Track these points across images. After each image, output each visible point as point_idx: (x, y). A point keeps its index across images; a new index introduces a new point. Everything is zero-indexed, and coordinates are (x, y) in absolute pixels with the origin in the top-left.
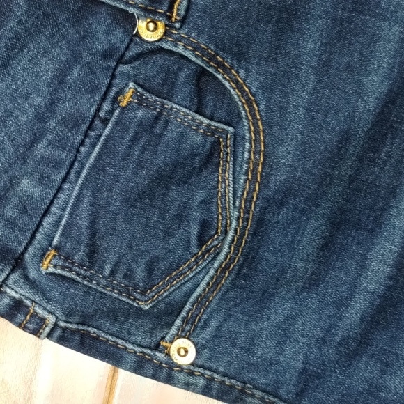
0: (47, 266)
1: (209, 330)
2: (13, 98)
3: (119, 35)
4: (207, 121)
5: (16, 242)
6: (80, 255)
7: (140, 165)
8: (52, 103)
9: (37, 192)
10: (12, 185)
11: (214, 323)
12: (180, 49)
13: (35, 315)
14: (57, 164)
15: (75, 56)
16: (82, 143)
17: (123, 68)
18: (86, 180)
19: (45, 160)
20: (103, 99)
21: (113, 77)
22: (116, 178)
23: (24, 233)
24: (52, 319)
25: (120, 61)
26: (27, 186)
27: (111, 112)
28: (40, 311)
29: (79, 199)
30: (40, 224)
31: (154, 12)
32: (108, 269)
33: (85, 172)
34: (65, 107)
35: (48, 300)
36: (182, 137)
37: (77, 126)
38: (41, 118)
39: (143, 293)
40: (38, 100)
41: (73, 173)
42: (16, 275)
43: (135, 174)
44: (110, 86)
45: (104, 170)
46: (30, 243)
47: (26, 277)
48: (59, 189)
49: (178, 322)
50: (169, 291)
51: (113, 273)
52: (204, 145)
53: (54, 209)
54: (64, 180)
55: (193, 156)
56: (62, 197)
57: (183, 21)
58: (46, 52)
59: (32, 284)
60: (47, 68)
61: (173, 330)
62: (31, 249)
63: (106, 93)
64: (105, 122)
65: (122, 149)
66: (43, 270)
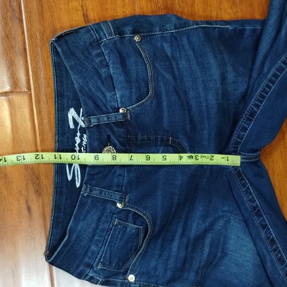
0: (99, 267)
1: (137, 271)
2: (87, 225)
3: (113, 207)
4: (136, 226)
5: (91, 262)
6: (107, 263)
7: (121, 239)
8: (97, 226)
9: (96, 249)
10: (89, 248)
11: (138, 270)
12: (128, 209)
13: (96, 279)
14: (100, 241)
15: (102, 214)
16: (106, 235)
17: (114, 216)
18: (108, 245)
19: (97, 240)
20: (110, 224)
21: (112, 218)
22: (115, 244)
23: (93, 260)
24: (101, 279)
25: (113, 214)
26: (93, 247)
27: (112, 227)
28: (98, 278)
29: (106, 250)
30: (97, 257)
31: (122, 201)
32: (114, 265)
33: (107, 243)
34: (101, 227)
35: (100, 275)
36: (130, 231)
37: (104, 231)
38: (95, 230)
39: (121, 268)
40: (93, 225)
41: (104, 244)
42: (92, 270)
43: (120, 242)
44: (111, 220)
45: (112, 242)
46: (94, 262)
47: (93, 270)
48: (101, 247)
49: (129, 271)
50: (127, 265)
51: (115, 266)
52: (136, 232)
53: (100, 253)
54: (102, 245)
55: (133, 235)
56: (102, 250)
57: (128, 202)
58: (95, 213)
59: (95, 272)
60: (95, 217)
61: (128, 274)
62: (95, 263)
63: (111, 222)
64: (111, 229)
65: (116, 236)
66: (98, 268)
